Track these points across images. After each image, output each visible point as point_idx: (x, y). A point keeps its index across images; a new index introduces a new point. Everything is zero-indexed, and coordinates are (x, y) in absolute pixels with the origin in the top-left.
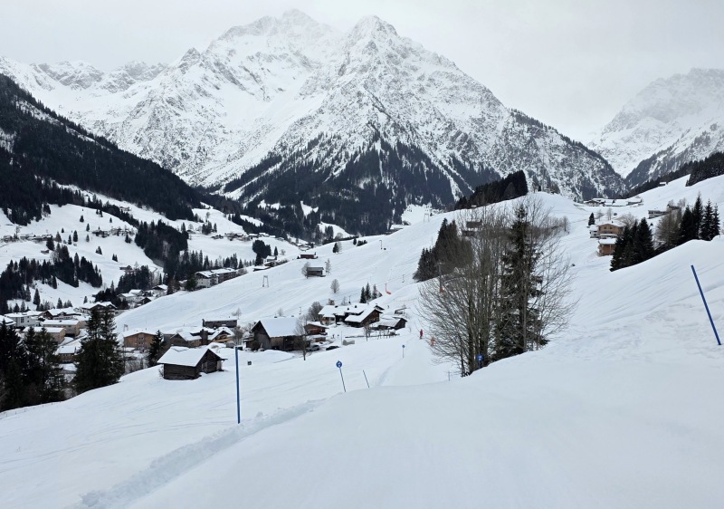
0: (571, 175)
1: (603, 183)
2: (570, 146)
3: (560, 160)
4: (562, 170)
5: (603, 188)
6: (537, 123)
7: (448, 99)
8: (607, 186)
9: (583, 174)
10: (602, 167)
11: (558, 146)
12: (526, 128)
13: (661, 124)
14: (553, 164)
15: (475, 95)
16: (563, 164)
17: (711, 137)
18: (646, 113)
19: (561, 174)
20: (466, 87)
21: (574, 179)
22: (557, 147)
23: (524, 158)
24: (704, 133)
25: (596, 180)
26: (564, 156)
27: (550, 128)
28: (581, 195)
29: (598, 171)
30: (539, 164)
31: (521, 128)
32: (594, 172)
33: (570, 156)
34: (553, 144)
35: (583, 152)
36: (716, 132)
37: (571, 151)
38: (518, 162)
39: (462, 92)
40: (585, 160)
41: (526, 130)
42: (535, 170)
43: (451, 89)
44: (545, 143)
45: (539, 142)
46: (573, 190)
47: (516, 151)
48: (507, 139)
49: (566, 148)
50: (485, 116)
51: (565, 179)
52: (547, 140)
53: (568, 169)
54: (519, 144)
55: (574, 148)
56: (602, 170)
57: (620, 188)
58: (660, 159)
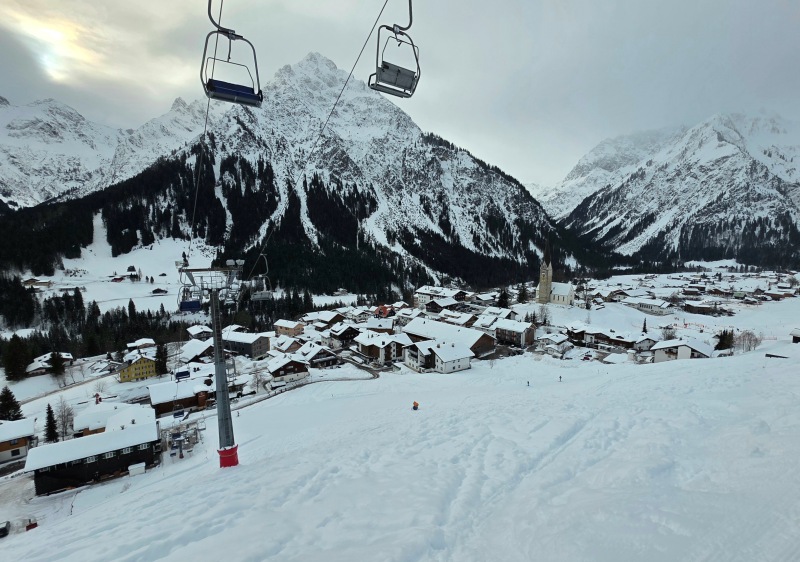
0: (478, 202)
1: (516, 212)
2: (481, 169)
3: (465, 185)
4: (466, 197)
5: (514, 217)
6: (447, 144)
7: (359, 122)
8: (520, 215)
9: (492, 201)
10: (517, 193)
11: (466, 169)
12: (430, 147)
13: (607, 172)
14: (458, 189)
15: (385, 116)
16: (468, 189)
17: (646, 172)
18: (596, 164)
19: (465, 201)
20: (379, 109)
21: (480, 207)
22: (464, 170)
23: (419, 181)
24: (639, 170)
25: (508, 209)
26: (472, 181)
27: (461, 150)
28: (484, 225)
29: (512, 198)
30: (438, 189)
31: (425, 148)
32: (507, 199)
33: (482, 180)
34: (460, 166)
35: (498, 177)
36: (651, 167)
37: (482, 175)
38: (411, 186)
39: (375, 114)
40: (499, 185)
41: (430, 150)
42: (430, 196)
43: (365, 112)
44: (452, 166)
45: (444, 165)
46: (477, 219)
47: (410, 173)
48: (404, 160)
49: (476, 172)
50: (389, 137)
51: (469, 206)
52: (455, 162)
53: (474, 196)
54: (416, 166)
55: (486, 172)
56: (516, 197)
57: (537, 218)
58: (600, 195)
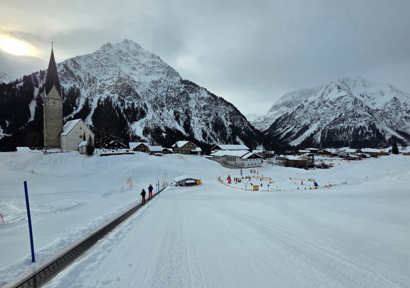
0: (209, 115)
1: (231, 121)
2: (212, 98)
3: (202, 106)
4: (202, 112)
5: (229, 123)
6: (194, 84)
7: (147, 73)
8: (233, 123)
9: (217, 115)
11: (203, 97)
14: (198, 108)
16: (204, 108)
17: (304, 105)
19: (202, 115)
21: (210, 118)
22: (202, 98)
23: (175, 103)
24: (301, 105)
25: (227, 119)
26: (206, 104)
27: (201, 88)
28: (211, 128)
29: (229, 114)
30: (186, 108)
32: (226, 114)
33: (212, 104)
34: (200, 96)
35: (222, 103)
36: (307, 103)
37: (213, 101)
38: (170, 106)
39: (156, 69)
40: (222, 107)
41: (183, 87)
42: (181, 111)
43: (151, 68)
44: (196, 96)
45: (191, 95)
46: (207, 124)
47: (170, 99)
48: (167, 91)
49: (209, 99)
50: (161, 80)
51: (204, 117)
52: (198, 94)
53: (207, 112)
54: (173, 95)
55: (215, 100)
56: (231, 113)
57: (243, 125)
58: (283, 118)
